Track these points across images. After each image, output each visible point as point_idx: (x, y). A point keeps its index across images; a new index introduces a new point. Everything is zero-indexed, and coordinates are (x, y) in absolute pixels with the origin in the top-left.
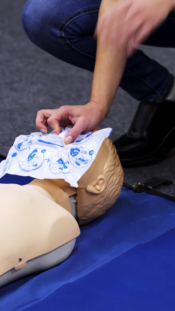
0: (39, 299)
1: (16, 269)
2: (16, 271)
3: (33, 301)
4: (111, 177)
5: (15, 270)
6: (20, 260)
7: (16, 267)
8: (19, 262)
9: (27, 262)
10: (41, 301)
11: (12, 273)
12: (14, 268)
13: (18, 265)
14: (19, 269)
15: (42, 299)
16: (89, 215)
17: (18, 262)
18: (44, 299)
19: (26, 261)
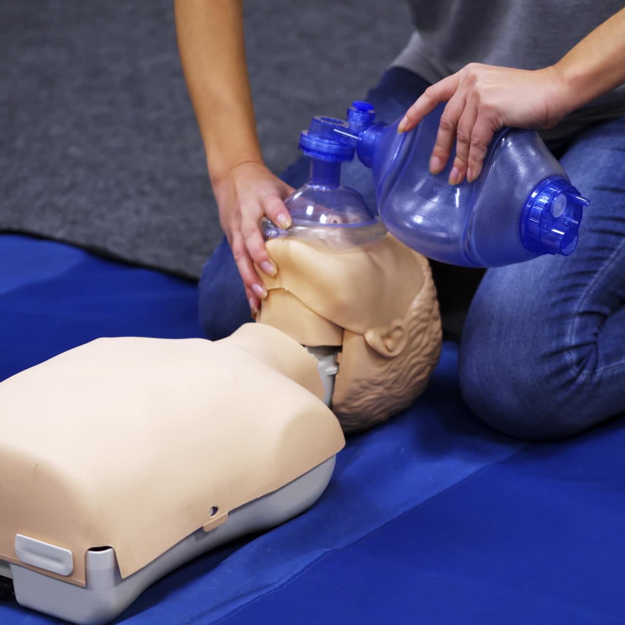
0: (269, 585)
1: (206, 530)
2: (206, 534)
3: (258, 590)
4: (419, 332)
5: (203, 531)
6: (215, 509)
7: (205, 526)
8: (212, 516)
9: (230, 513)
10: (275, 589)
11: (197, 539)
12: (201, 529)
13: (209, 521)
14: (214, 530)
15: (277, 586)
16: (357, 404)
17: (211, 514)
18: (282, 586)
19: (227, 513)
